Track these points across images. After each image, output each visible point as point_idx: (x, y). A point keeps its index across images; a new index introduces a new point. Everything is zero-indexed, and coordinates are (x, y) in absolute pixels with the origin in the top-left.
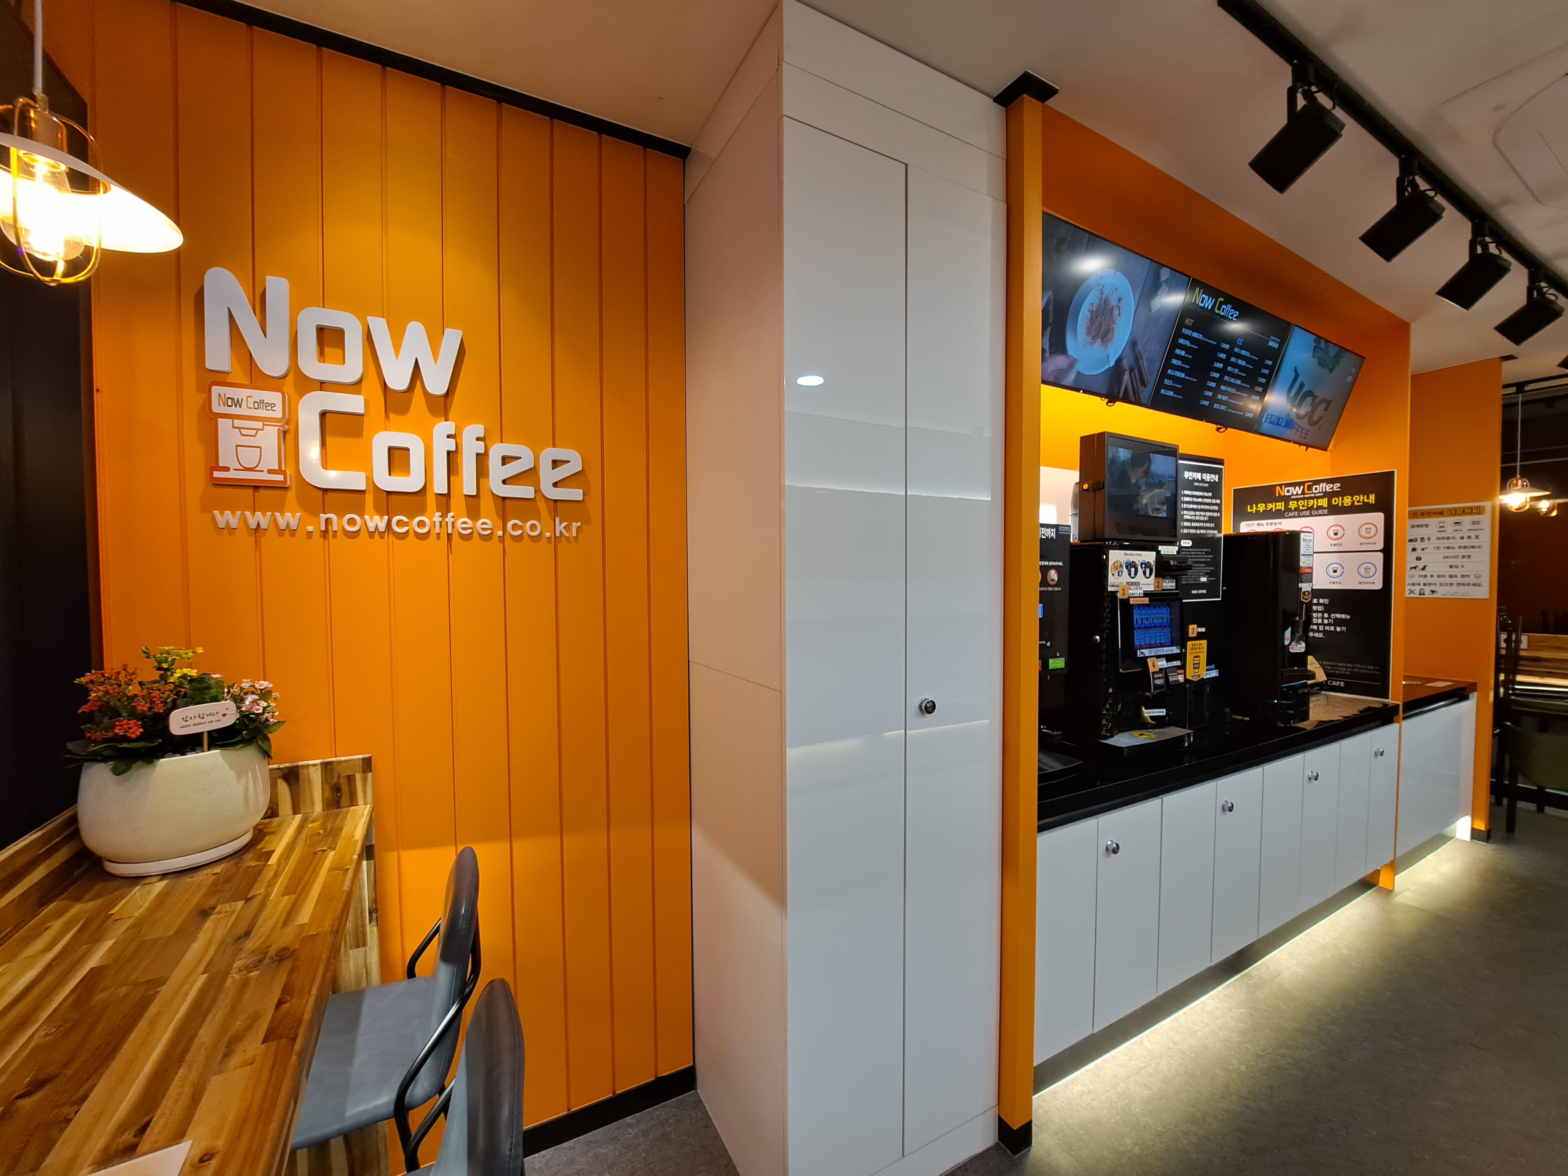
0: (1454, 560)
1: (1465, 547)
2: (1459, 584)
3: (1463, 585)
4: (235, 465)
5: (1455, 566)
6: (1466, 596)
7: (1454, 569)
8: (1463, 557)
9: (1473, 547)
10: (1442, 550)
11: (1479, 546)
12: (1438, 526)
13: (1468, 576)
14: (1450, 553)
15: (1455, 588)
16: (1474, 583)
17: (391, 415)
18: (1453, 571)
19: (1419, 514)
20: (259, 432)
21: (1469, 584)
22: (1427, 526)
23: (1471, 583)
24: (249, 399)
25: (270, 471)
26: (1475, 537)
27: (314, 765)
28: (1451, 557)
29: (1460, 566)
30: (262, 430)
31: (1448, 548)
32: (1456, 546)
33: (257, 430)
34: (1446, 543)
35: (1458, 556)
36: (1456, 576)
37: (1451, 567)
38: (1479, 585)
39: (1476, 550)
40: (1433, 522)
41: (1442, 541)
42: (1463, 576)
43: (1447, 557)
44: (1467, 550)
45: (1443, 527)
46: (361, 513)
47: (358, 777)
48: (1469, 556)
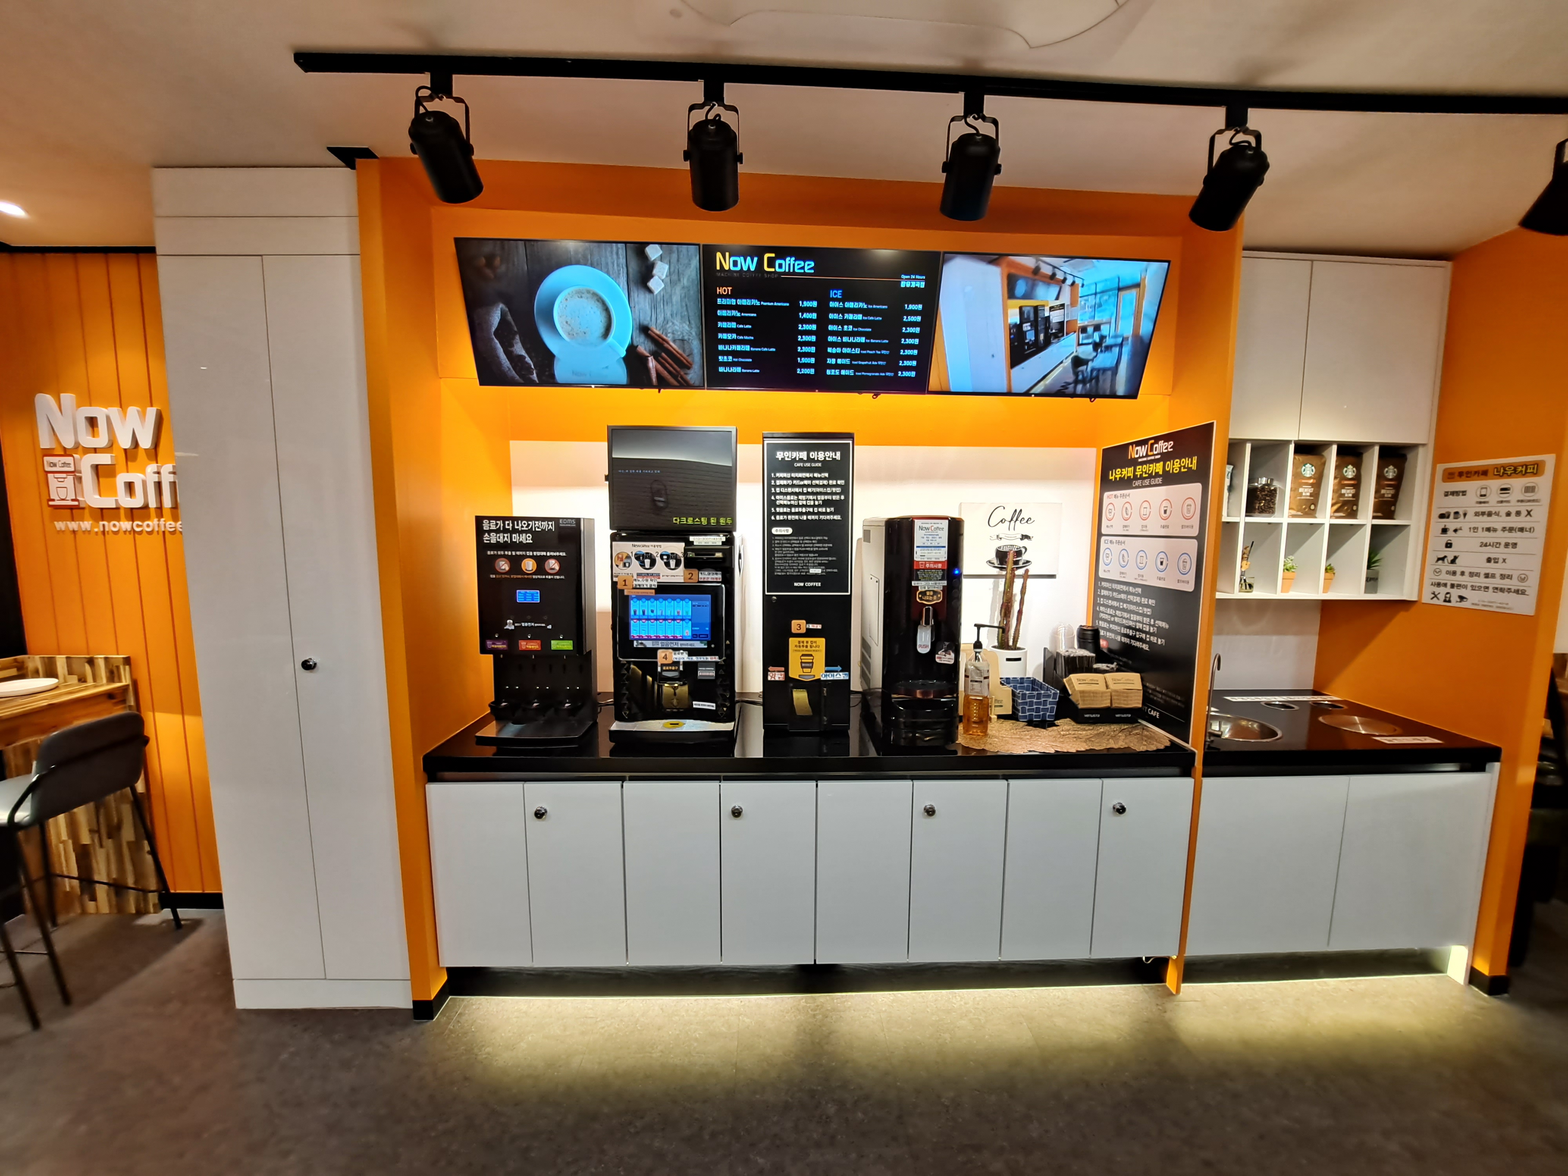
0: (1495, 550)
1: (1511, 530)
2: (1497, 588)
3: (1502, 590)
4: (57, 498)
5: (1495, 559)
6: (1504, 608)
7: (1492, 564)
8: (1507, 545)
9: (1521, 530)
10: (1480, 533)
11: (1530, 529)
12: (1479, 494)
13: (1510, 577)
14: (1490, 537)
15: (1490, 596)
16: (1516, 588)
17: (125, 463)
18: (1491, 568)
19: (1457, 474)
21: (1509, 591)
22: (1464, 493)
23: (1513, 588)
24: (60, 462)
25: (73, 500)
26: (1526, 513)
27: (101, 658)
28: (1490, 545)
29: (1501, 560)
31: (1488, 530)
32: (1499, 526)
33: (64, 478)
34: (1485, 521)
35: (1500, 544)
36: (1493, 576)
37: (1489, 560)
38: (1523, 593)
39: (1525, 534)
40: (1472, 486)
41: (1481, 518)
42: (1503, 577)
43: (1486, 545)
44: (1513, 534)
45: (1485, 495)
46: (119, 520)
47: (121, 667)
48: (1515, 545)
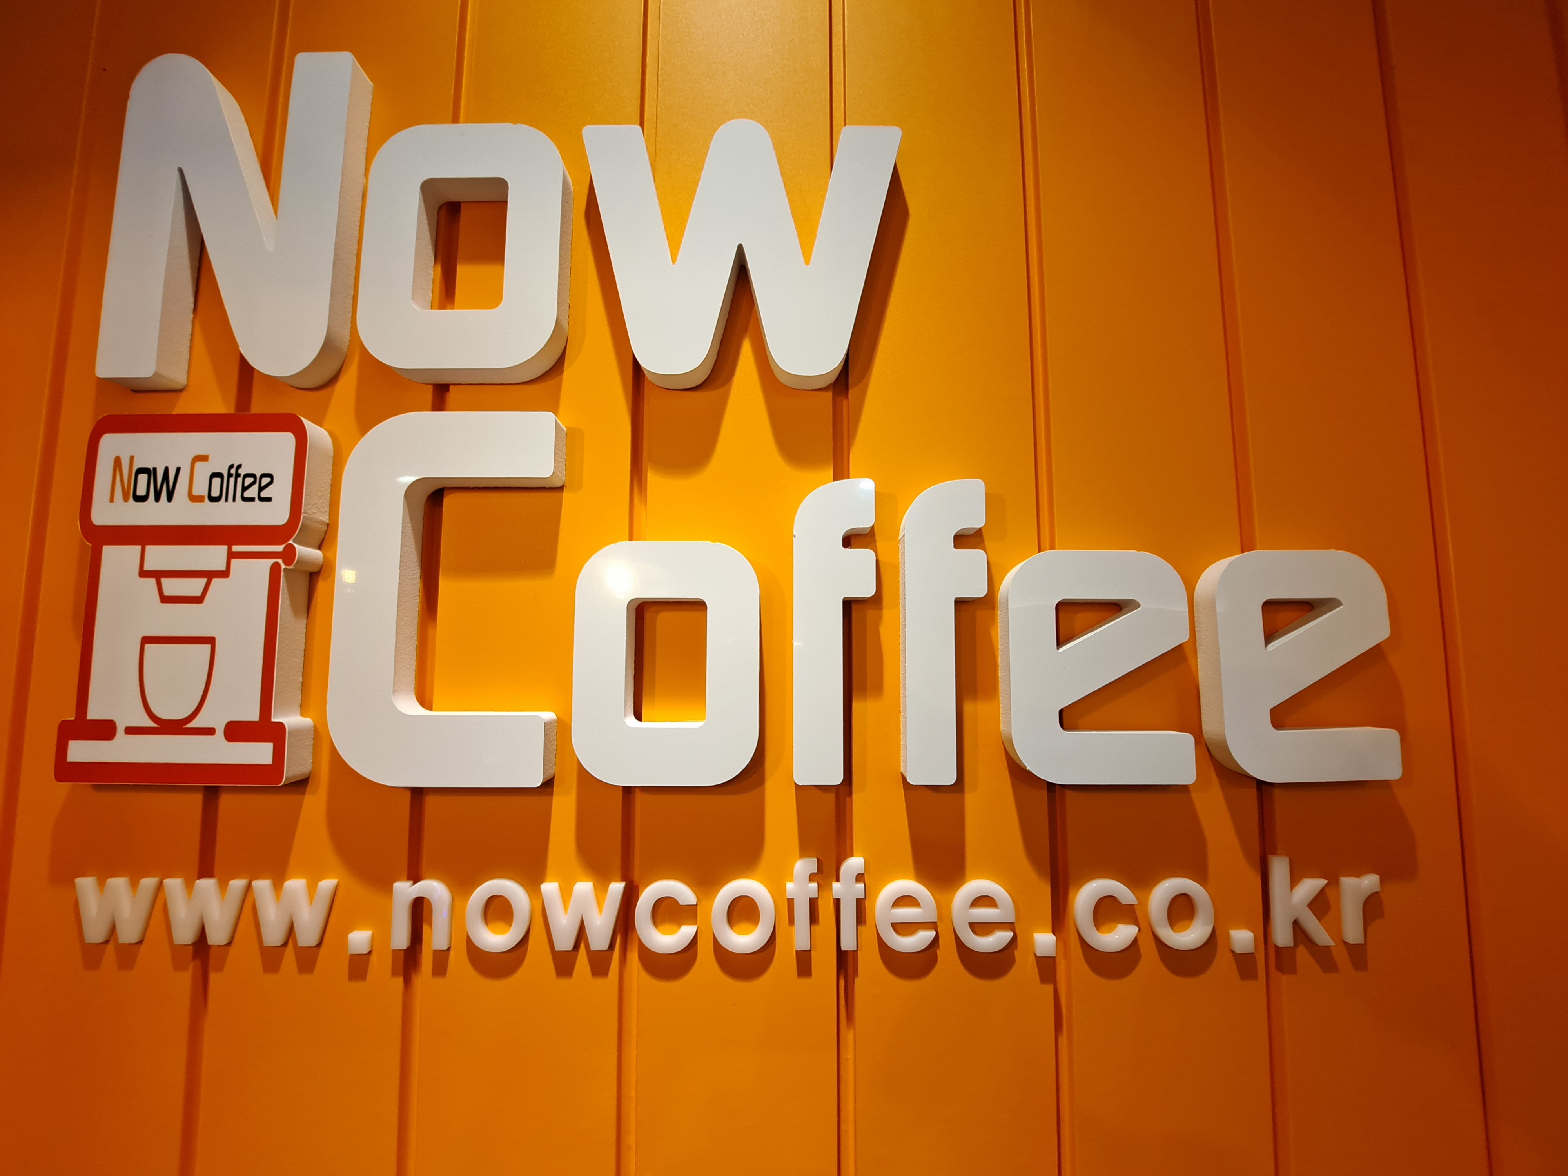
4: (133, 713)
17: (653, 478)
20: (216, 581)
24: (198, 465)
25: (235, 731)
30: (225, 574)
33: (210, 575)
46: (532, 871)
